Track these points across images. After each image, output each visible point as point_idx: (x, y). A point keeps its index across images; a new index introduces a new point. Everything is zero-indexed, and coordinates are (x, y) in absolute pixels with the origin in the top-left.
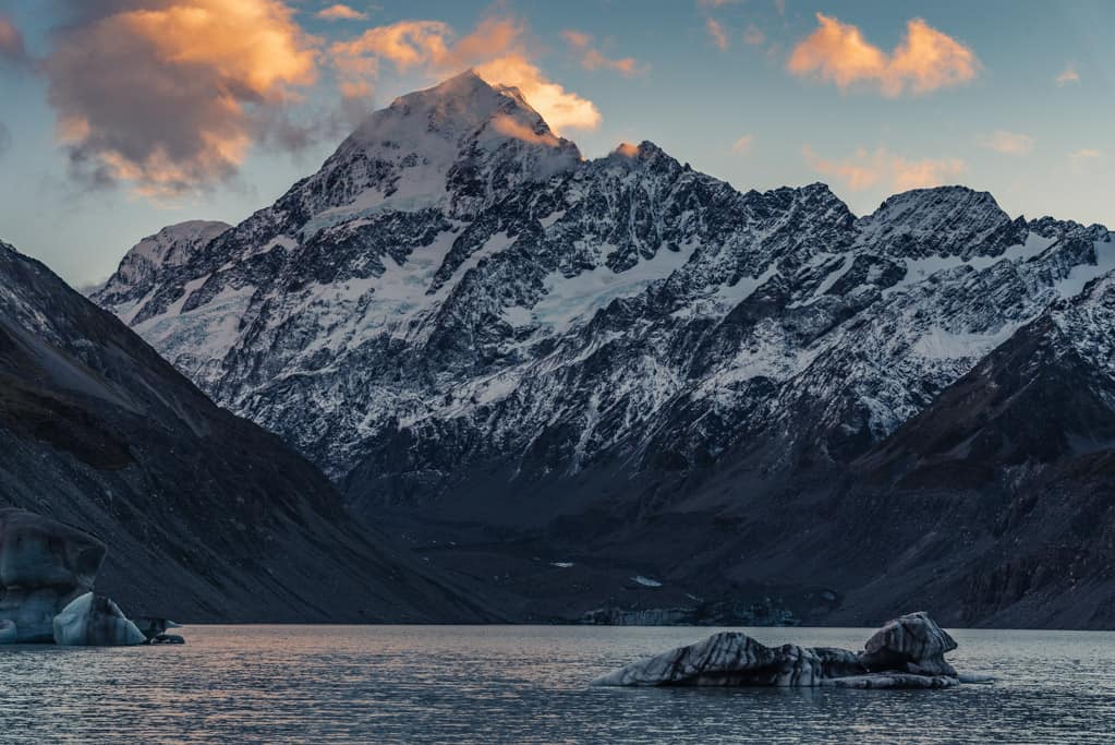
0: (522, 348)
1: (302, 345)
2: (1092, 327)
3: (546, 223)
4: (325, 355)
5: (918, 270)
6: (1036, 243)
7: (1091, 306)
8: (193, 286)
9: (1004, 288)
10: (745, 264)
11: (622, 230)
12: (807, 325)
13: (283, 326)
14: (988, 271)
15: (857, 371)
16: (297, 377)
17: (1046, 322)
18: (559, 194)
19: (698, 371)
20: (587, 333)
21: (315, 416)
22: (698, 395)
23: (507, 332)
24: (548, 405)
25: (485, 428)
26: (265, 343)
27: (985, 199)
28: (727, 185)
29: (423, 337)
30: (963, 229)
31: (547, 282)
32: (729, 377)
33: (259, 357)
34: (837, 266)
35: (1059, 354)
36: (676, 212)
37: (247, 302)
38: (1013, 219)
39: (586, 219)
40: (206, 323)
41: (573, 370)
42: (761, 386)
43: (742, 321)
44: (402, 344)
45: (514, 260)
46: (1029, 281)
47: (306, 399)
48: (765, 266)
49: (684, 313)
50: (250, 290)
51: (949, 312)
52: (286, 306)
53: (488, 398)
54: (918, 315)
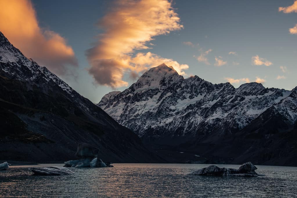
0: (174, 113)
1: (134, 113)
2: (282, 108)
3: (178, 90)
4: (138, 115)
5: (247, 98)
6: (271, 93)
7: (282, 104)
8: (114, 103)
9: (264, 101)
10: (214, 97)
11: (192, 92)
12: (226, 108)
13: (130, 110)
14: (261, 98)
15: (236, 117)
16: (133, 119)
17: (273, 107)
18: (180, 85)
19: (206, 117)
20: (185, 110)
21: (136, 126)
22: (206, 121)
23: (171, 110)
24: (178, 123)
25: (167, 128)
26: (127, 113)
27: (260, 85)
28: (211, 83)
29: (156, 111)
30: (256, 90)
31: (178, 101)
32: (212, 118)
33: (126, 115)
34: (232, 97)
35: (276, 113)
36: (201, 88)
37: (124, 105)
38: (266, 88)
39: (185, 90)
40: (117, 109)
41: (183, 117)
42: (218, 120)
43: (214, 108)
44: (152, 113)
45: (172, 97)
46: (269, 100)
47: (135, 123)
48: (218, 98)
49: (203, 106)
50: (125, 103)
51: (253, 106)
52: (131, 106)
53: (167, 122)
54: (248, 106)
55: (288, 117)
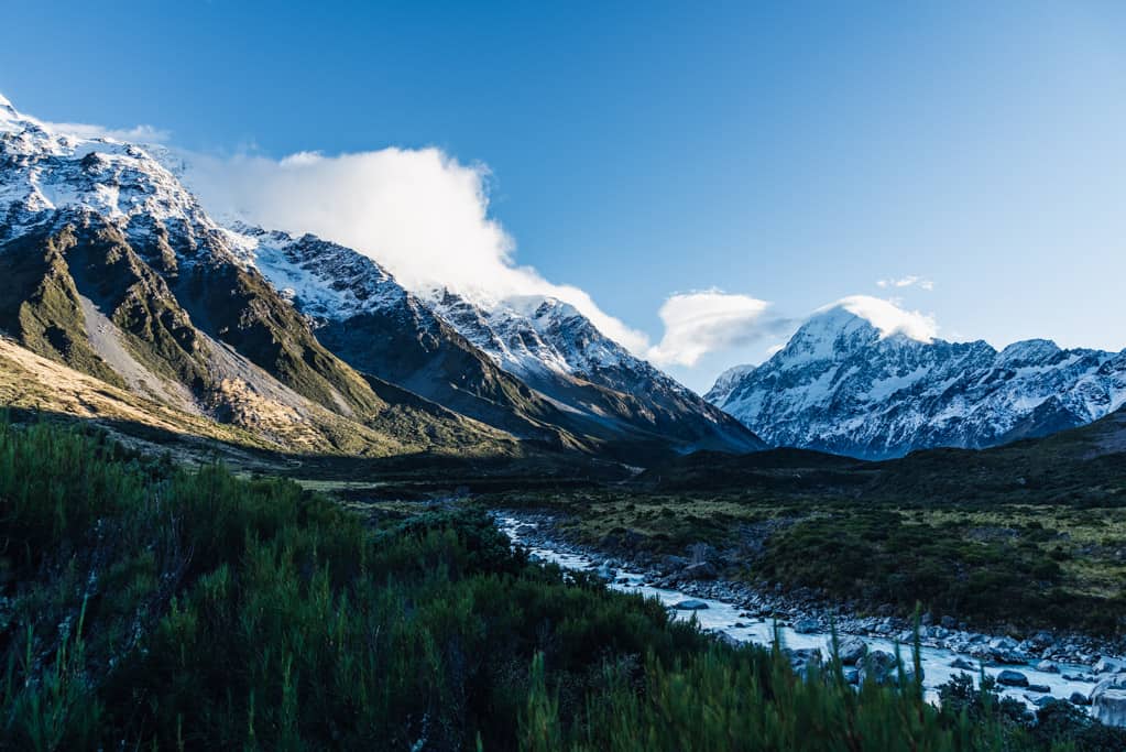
0: (865, 408)
1: (784, 411)
2: (1074, 399)
3: (871, 361)
4: (792, 414)
5: (1020, 372)
6: (1074, 359)
7: (1073, 391)
8: (744, 391)
9: (1055, 379)
10: (951, 373)
11: (902, 361)
12: (974, 396)
13: (777, 404)
14: (1048, 373)
15: (990, 414)
16: (783, 422)
17: (1054, 398)
18: (876, 350)
19: (931, 415)
20: (889, 402)
21: (790, 435)
22: (930, 424)
23: (858, 402)
24: (875, 429)
25: (852, 437)
26: (771, 410)
27: (1050, 343)
28: (944, 342)
29: (827, 405)
30: (1041, 355)
31: (873, 383)
32: (943, 417)
33: (769, 416)
34: (986, 373)
35: (1058, 410)
36: (923, 353)
37: (763, 396)
38: (1063, 349)
39: (887, 359)
40: (750, 404)
41: (883, 416)
42: (955, 420)
43: (948, 396)
44: (820, 409)
45: (860, 377)
46: (1066, 375)
47: (787, 429)
48: (959, 374)
49: (925, 394)
50: (764, 392)
51: (1030, 390)
52: (777, 397)
53: (852, 426)
54: (1016, 392)
55: (1086, 414)
